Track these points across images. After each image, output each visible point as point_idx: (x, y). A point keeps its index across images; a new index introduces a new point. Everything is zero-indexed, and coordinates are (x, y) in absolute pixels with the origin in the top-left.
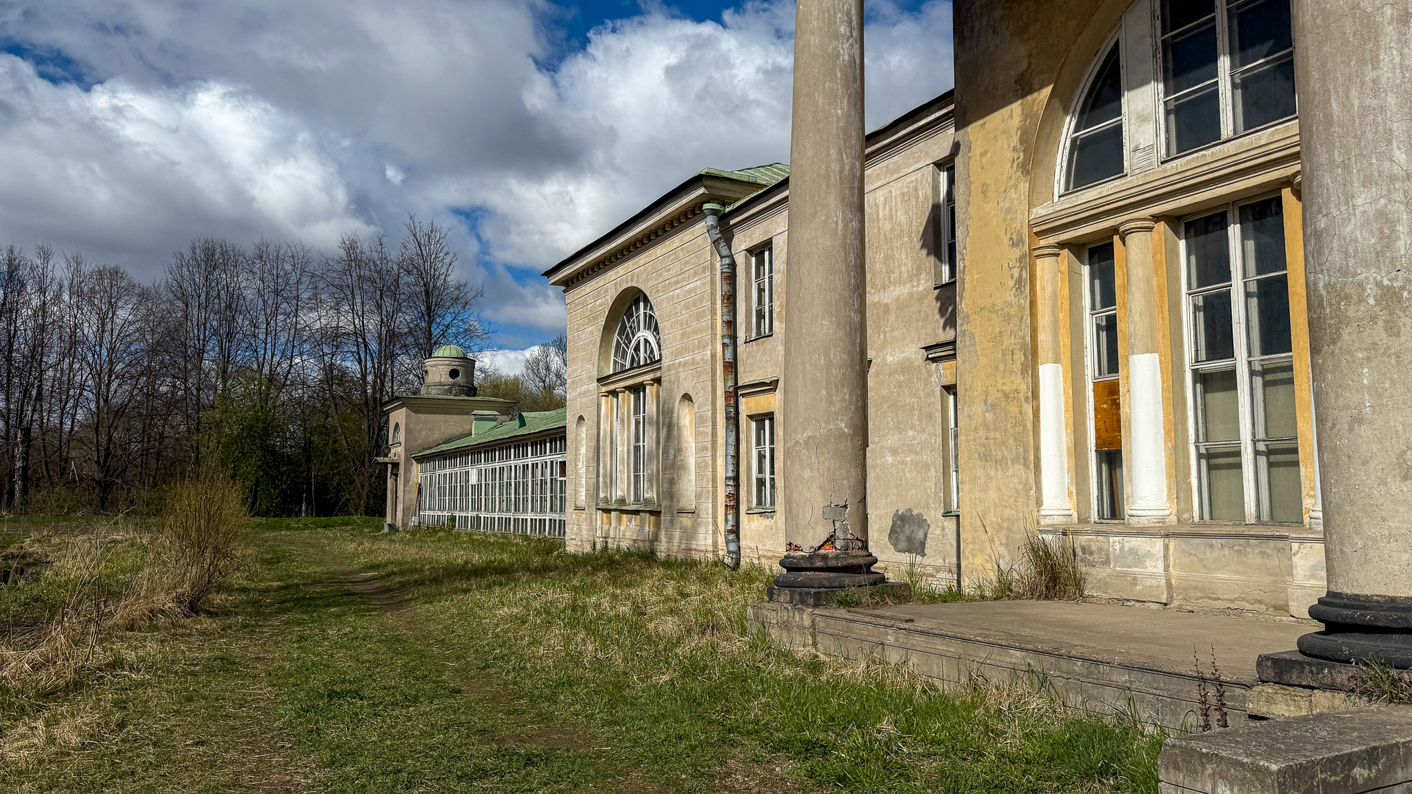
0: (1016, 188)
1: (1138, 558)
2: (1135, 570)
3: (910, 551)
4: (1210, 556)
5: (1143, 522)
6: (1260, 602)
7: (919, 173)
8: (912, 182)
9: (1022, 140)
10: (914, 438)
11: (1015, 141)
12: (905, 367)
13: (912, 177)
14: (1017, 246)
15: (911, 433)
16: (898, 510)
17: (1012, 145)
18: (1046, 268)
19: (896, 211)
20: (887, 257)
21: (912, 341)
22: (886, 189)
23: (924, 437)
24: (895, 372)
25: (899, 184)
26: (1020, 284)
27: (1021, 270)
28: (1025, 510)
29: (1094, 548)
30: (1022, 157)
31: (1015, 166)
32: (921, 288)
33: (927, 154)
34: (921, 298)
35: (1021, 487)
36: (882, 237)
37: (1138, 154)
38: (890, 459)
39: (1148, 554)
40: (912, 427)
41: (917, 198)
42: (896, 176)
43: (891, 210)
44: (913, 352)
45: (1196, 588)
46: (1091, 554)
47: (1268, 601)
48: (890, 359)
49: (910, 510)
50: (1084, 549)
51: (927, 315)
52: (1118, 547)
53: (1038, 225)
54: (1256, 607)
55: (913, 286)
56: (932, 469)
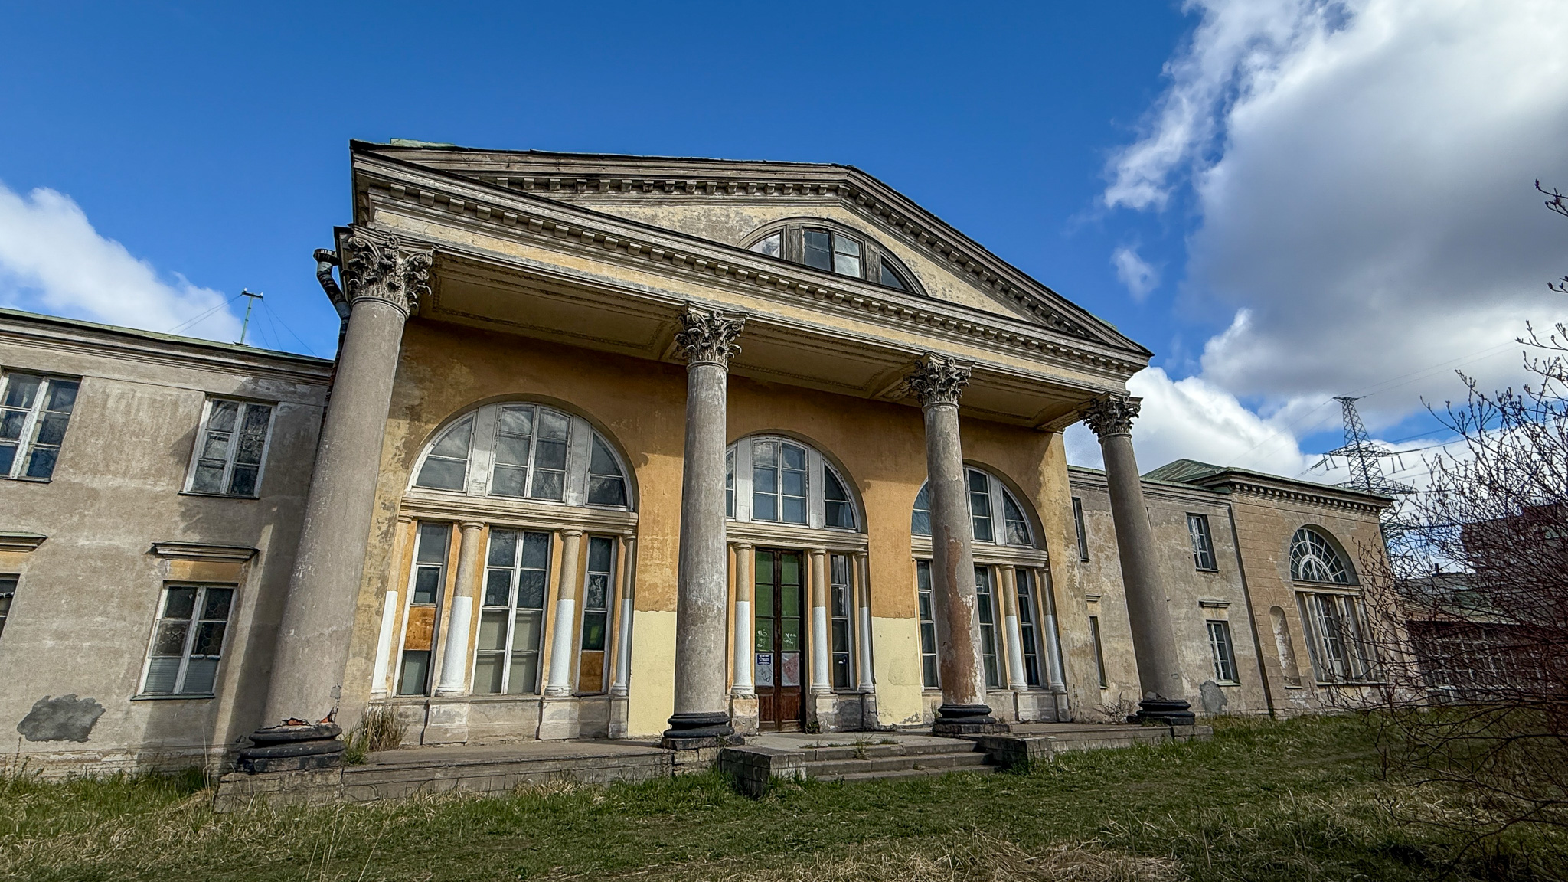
1: (450, 717)
2: (446, 724)
3: (58, 738)
4: (493, 712)
5: (455, 695)
6: (520, 735)
7: (184, 393)
8: (170, 395)
9: (404, 445)
10: (103, 624)
11: (399, 443)
12: (112, 558)
13: (175, 392)
14: (389, 509)
15: (99, 619)
16: (49, 697)
17: (396, 445)
18: (402, 529)
19: (138, 411)
20: (106, 447)
21: (131, 532)
22: (129, 386)
23: (120, 624)
24: (91, 557)
25: (151, 390)
26: (386, 536)
27: (389, 526)
29: (409, 713)
30: (403, 456)
31: (396, 458)
32: (158, 489)
33: (199, 382)
34: (156, 498)
35: (359, 674)
36: (106, 425)
37: (475, 484)
38: (50, 643)
39: (458, 714)
40: (104, 613)
41: (174, 412)
42: (147, 381)
43: (129, 406)
44: (130, 542)
45: (484, 731)
46: (407, 717)
47: (524, 733)
48: (81, 542)
49: (74, 696)
50: (401, 715)
51: (160, 515)
52: (435, 711)
53: (407, 502)
54: (518, 737)
55: (145, 484)
56: (127, 657)
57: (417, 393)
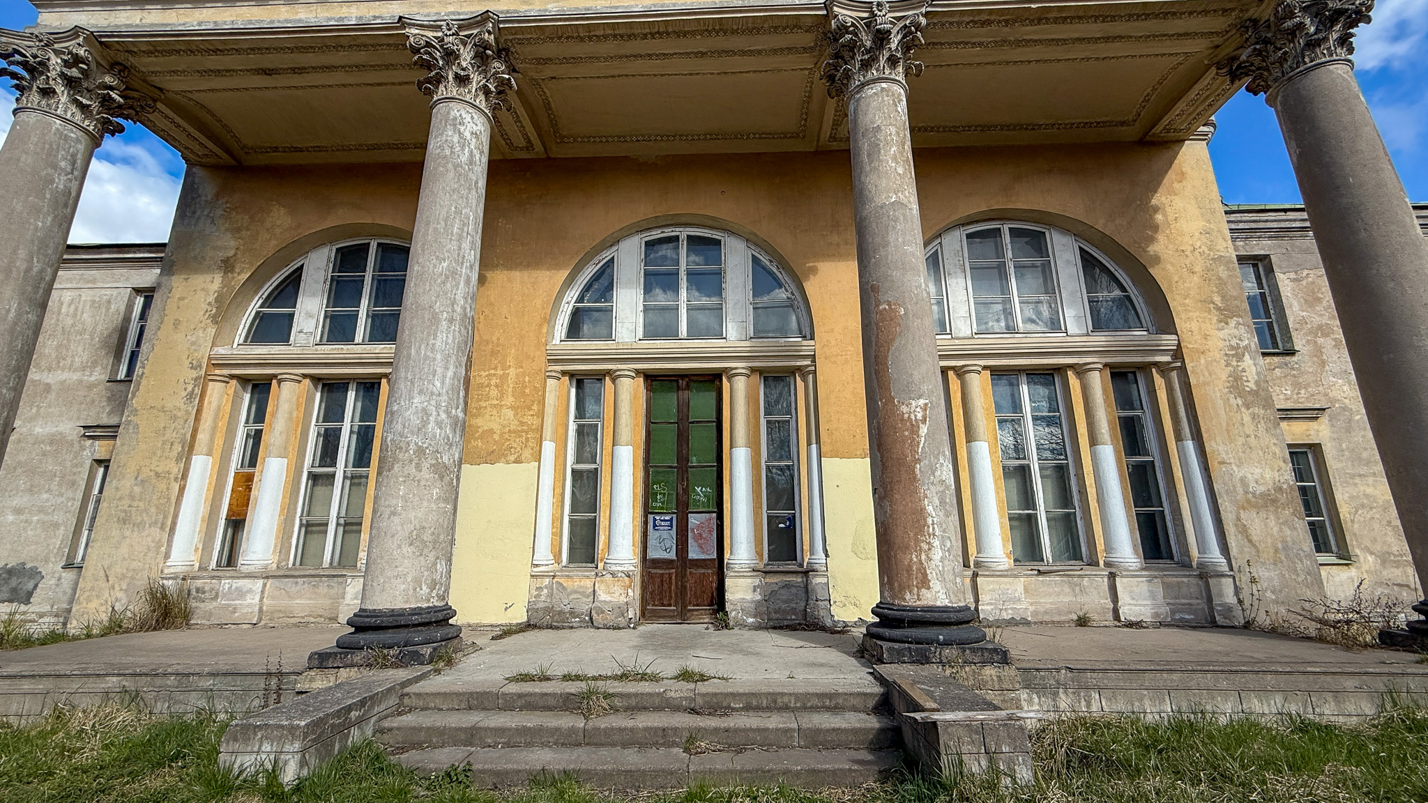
0: (205, 330)
1: (241, 594)
2: (237, 602)
3: (11, 601)
4: (294, 589)
5: (251, 569)
6: (321, 616)
7: (115, 292)
8: (106, 295)
9: (217, 300)
10: (47, 500)
11: (211, 299)
12: (56, 441)
13: (109, 292)
14: (196, 369)
15: (45, 496)
16: (7, 565)
17: (208, 301)
18: (216, 392)
19: (82, 313)
20: (59, 346)
21: (71, 419)
22: (77, 292)
23: (60, 500)
24: (43, 442)
25: (91, 292)
26: (191, 397)
27: (195, 387)
28: (153, 562)
29: (207, 588)
30: (214, 311)
31: (207, 314)
32: (93, 378)
33: (127, 279)
34: (90, 387)
35: (153, 545)
36: (59, 329)
37: (301, 334)
38: (11, 518)
39: (250, 591)
40: (49, 491)
41: (108, 309)
42: (90, 286)
43: (76, 310)
44: (69, 428)
45: (280, 611)
46: (204, 592)
47: (326, 615)
48: (38, 430)
49: (24, 564)
50: (198, 590)
51: (93, 401)
52: (227, 587)
53: (216, 359)
54: (318, 620)
55: (84, 375)
56: (62, 528)
57: (233, 243)
